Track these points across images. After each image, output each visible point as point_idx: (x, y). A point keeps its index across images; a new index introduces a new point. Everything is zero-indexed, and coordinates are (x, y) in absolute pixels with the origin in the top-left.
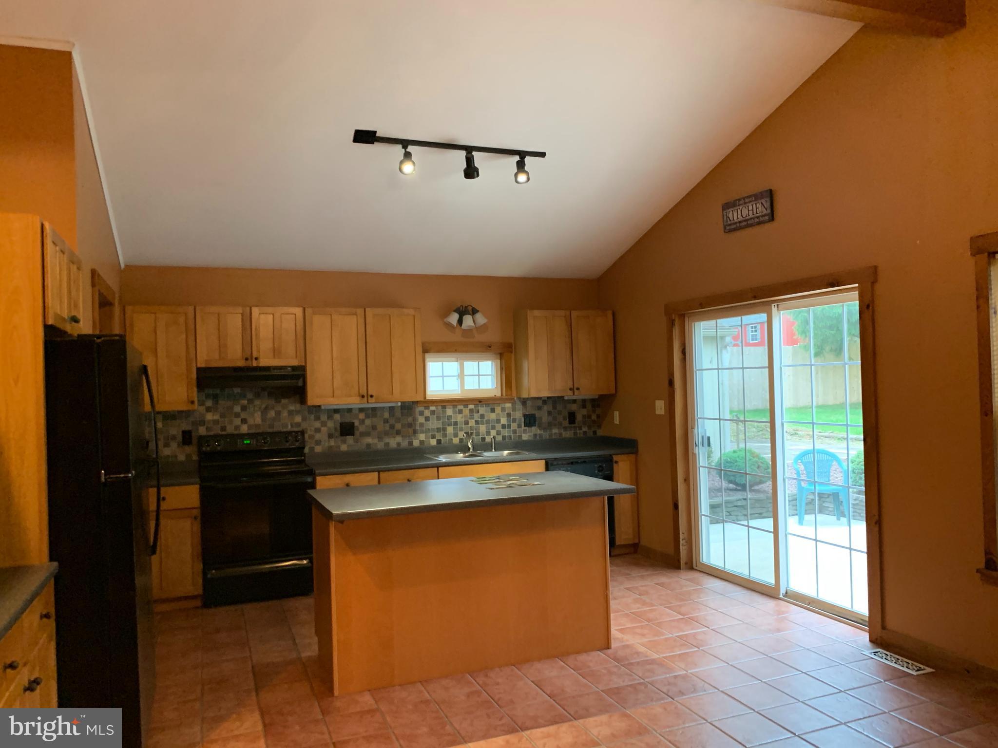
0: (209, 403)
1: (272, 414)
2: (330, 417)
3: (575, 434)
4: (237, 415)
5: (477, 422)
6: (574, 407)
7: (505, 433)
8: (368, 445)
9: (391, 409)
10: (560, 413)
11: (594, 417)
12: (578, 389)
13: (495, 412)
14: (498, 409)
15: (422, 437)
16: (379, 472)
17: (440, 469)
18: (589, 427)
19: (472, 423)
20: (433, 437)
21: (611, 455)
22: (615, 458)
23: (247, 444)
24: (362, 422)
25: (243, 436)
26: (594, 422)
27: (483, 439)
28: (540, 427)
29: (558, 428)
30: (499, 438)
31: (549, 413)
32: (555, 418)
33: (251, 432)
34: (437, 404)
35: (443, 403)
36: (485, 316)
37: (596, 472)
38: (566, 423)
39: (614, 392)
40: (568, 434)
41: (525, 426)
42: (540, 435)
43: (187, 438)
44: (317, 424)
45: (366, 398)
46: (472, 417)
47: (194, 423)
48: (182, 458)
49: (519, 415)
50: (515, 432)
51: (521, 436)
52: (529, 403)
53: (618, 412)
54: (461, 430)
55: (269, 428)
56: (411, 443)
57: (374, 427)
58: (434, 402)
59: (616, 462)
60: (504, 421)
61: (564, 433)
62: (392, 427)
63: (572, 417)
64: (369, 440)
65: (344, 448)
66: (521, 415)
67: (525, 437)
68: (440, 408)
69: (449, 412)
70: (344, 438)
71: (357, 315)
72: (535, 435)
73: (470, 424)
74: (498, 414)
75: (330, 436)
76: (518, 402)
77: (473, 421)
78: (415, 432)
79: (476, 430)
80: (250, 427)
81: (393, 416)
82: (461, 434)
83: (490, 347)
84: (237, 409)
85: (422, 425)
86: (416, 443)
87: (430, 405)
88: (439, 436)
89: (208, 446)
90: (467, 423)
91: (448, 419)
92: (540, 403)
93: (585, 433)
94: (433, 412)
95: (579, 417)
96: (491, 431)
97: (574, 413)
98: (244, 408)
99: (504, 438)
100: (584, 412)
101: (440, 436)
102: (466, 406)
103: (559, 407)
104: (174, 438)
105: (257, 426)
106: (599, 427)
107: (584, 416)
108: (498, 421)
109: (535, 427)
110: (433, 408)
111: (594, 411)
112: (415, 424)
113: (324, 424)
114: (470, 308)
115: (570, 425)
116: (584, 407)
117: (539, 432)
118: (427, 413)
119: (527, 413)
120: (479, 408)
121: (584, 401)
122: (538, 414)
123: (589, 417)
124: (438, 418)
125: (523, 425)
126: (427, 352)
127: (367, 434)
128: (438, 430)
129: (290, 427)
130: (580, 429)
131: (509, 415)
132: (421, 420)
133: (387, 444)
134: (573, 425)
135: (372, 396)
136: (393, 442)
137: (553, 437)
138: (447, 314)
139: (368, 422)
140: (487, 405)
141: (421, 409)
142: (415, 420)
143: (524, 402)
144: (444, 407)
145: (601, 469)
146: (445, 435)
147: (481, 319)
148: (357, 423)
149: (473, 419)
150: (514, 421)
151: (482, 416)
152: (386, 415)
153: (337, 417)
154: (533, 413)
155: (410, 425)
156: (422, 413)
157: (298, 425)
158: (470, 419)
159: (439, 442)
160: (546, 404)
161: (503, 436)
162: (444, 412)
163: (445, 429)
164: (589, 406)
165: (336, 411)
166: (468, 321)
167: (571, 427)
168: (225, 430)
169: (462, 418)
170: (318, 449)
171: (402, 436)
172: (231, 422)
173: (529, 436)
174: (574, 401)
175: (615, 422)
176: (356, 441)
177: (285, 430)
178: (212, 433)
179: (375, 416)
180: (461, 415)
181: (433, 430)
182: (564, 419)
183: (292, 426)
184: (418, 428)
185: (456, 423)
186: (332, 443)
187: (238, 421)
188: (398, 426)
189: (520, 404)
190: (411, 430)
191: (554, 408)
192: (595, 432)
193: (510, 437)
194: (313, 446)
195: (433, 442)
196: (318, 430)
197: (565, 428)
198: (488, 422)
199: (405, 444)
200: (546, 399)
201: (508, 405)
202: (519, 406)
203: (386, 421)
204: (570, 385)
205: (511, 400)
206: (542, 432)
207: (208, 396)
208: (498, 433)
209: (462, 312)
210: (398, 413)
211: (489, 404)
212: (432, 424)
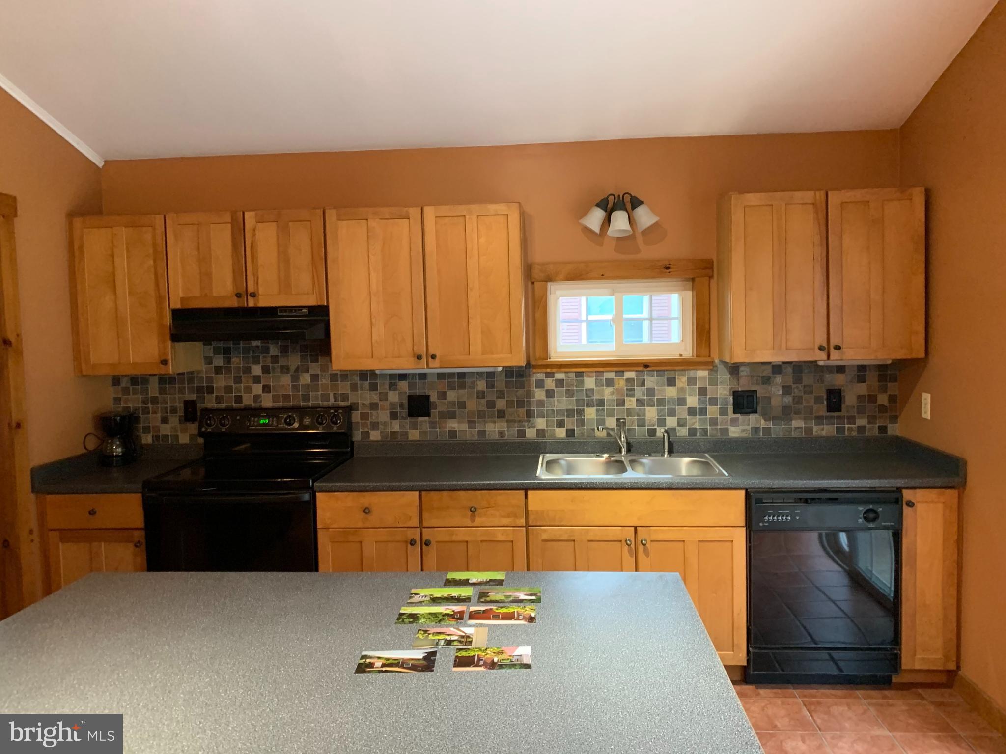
0: (219, 361)
1: (306, 379)
2: (393, 387)
3: (840, 430)
4: (257, 379)
5: (640, 402)
6: (839, 380)
7: (694, 423)
8: (453, 433)
9: (490, 375)
10: (808, 390)
11: (883, 399)
12: (838, 348)
13: (675, 386)
14: (682, 381)
15: (541, 423)
16: (420, 492)
17: (530, 493)
18: (872, 419)
19: (631, 403)
20: (561, 424)
21: (899, 490)
22: (907, 495)
23: (264, 424)
24: (443, 395)
25: (258, 412)
26: (882, 409)
27: (652, 432)
28: (766, 417)
29: (805, 419)
30: (683, 432)
31: (787, 390)
32: (798, 400)
33: (277, 405)
34: (567, 370)
35: (580, 368)
36: (653, 210)
37: (860, 521)
38: (822, 409)
39: (922, 355)
40: (826, 430)
41: (735, 412)
42: (767, 430)
43: (191, 412)
44: (374, 397)
45: (424, 360)
46: (631, 393)
47: (200, 390)
48: (184, 439)
49: (723, 391)
50: (714, 422)
51: (727, 429)
52: (744, 371)
53: (929, 396)
54: (611, 414)
55: (304, 400)
56: (522, 433)
57: (462, 405)
58: (561, 366)
59: (910, 504)
60: (692, 401)
61: (815, 428)
62: (491, 404)
63: (834, 401)
64: (453, 425)
65: (414, 435)
66: (728, 393)
67: (735, 432)
68: (572, 376)
69: (589, 382)
70: (413, 419)
71: (409, 219)
72: (756, 430)
73: (627, 406)
74: (682, 390)
75: (394, 416)
76: (721, 367)
77: (634, 399)
78: (529, 414)
79: (638, 415)
80: (275, 399)
81: (493, 386)
82: (611, 422)
83: (668, 268)
84: (257, 370)
85: (540, 403)
86: (531, 434)
87: (554, 370)
88: (570, 423)
89: (210, 425)
90: (621, 403)
91: (587, 395)
92: (768, 371)
93: (861, 429)
94: (560, 383)
95: (850, 400)
96: (667, 418)
97: (840, 390)
98: (266, 370)
99: (692, 432)
100: (862, 389)
101: (573, 424)
102: (620, 373)
103: (808, 379)
104: (174, 410)
105: (286, 397)
106: (894, 419)
107: (860, 398)
108: (682, 401)
109: (756, 415)
110: (559, 376)
111: (884, 390)
112: (529, 402)
113: (384, 397)
114: (627, 198)
115: (829, 414)
116: (861, 379)
117: (763, 424)
118: (550, 384)
119: (740, 390)
120: (645, 377)
121: (862, 368)
122: (761, 390)
123: (872, 398)
124: (570, 393)
125: (731, 408)
126: (551, 281)
127: (452, 416)
128: (570, 413)
129: (332, 400)
130: (851, 420)
131: (703, 392)
132: (539, 394)
133: (482, 433)
134: (836, 414)
135: (433, 357)
136: (494, 429)
137: (793, 435)
138: (584, 212)
139: (452, 395)
140: (660, 373)
141: (540, 376)
142: (529, 394)
143: (734, 369)
144: (580, 375)
145: (872, 516)
146: (581, 422)
147: (645, 217)
148: (434, 398)
149: (633, 396)
150: (713, 401)
151: (651, 392)
152: (481, 385)
153: (404, 385)
154: (753, 388)
155: (521, 404)
156: (540, 384)
157: (345, 397)
158: (628, 395)
159: (570, 433)
160: (780, 373)
161: (689, 429)
162: (582, 383)
163: (580, 412)
164: (872, 378)
165: (403, 377)
166: (620, 221)
167: (833, 417)
168: (241, 402)
169: (612, 393)
170: (375, 435)
171: (508, 421)
172: (248, 390)
173: (743, 431)
174: (841, 369)
175: (924, 416)
176: (433, 425)
177: (325, 404)
178: (223, 406)
179: (462, 386)
180: (610, 389)
181: (560, 412)
182: (818, 400)
183: (336, 399)
184: (534, 408)
185: (601, 403)
186: (396, 426)
187: (257, 389)
188: (501, 404)
189: (727, 372)
190: (522, 412)
191: (798, 380)
192: (883, 429)
193: (705, 431)
194: (366, 430)
195: (561, 433)
196: (374, 406)
197: (819, 419)
198: (661, 402)
199: (511, 434)
200: (780, 363)
201: (702, 373)
202: (724, 375)
203: (481, 395)
204: (821, 340)
205: (709, 365)
206: (770, 425)
207: (216, 351)
208: (681, 423)
209: (610, 206)
210: (501, 383)
211: (664, 371)
212: (559, 401)
